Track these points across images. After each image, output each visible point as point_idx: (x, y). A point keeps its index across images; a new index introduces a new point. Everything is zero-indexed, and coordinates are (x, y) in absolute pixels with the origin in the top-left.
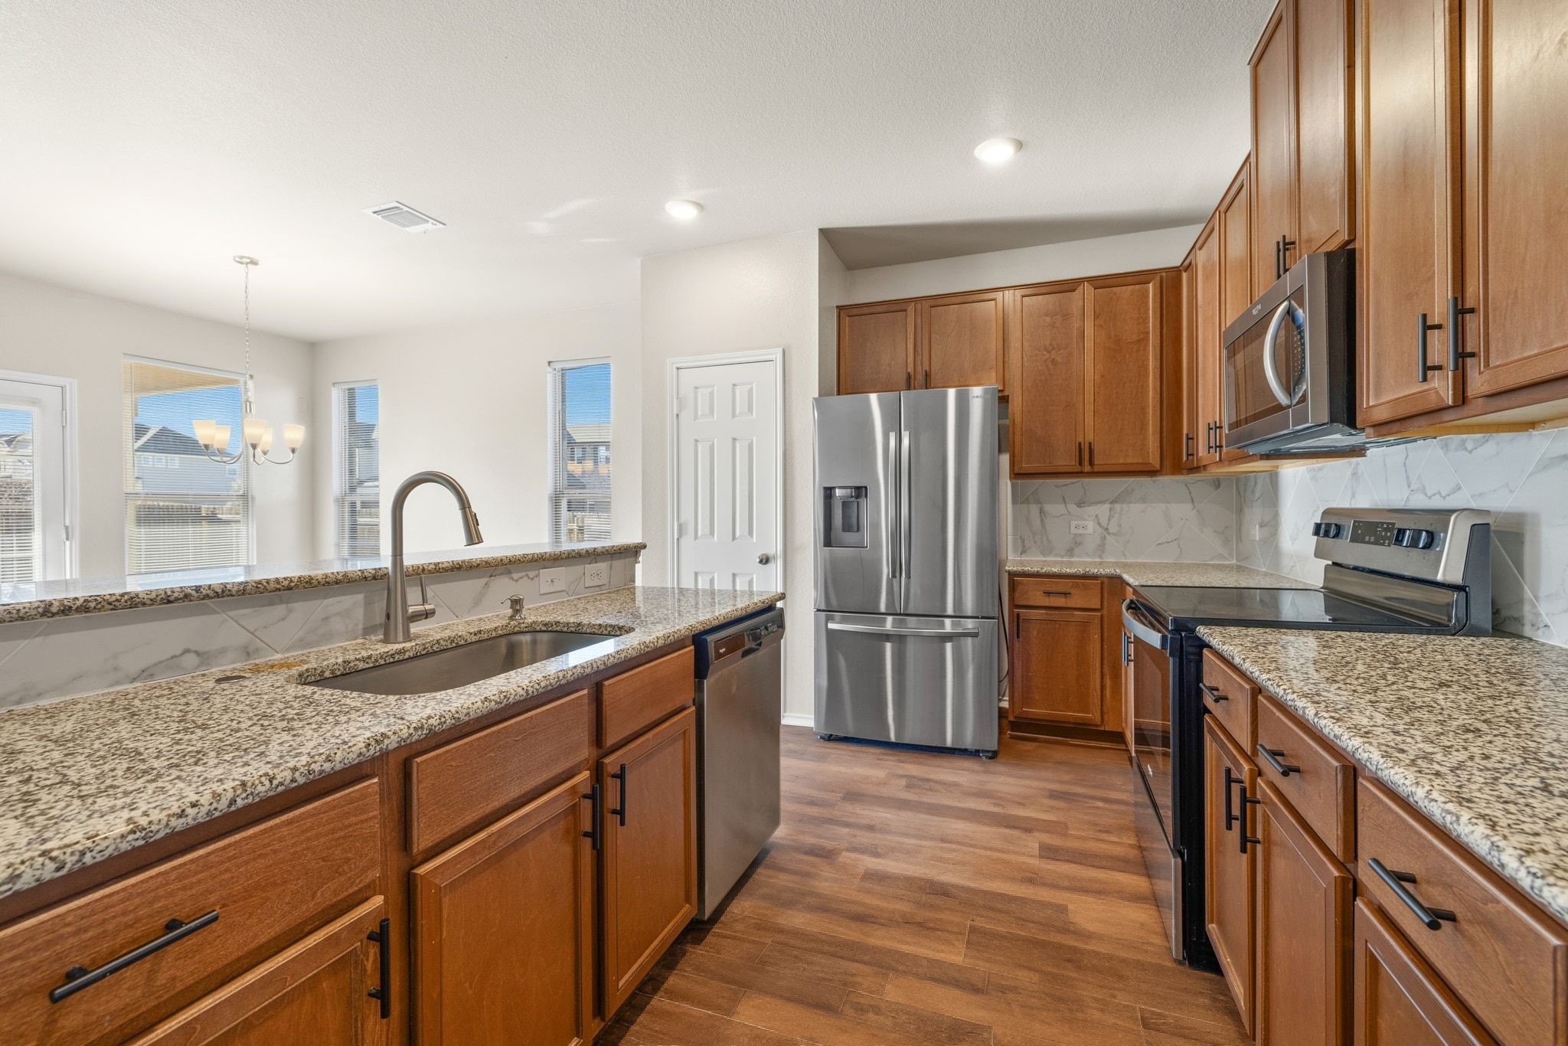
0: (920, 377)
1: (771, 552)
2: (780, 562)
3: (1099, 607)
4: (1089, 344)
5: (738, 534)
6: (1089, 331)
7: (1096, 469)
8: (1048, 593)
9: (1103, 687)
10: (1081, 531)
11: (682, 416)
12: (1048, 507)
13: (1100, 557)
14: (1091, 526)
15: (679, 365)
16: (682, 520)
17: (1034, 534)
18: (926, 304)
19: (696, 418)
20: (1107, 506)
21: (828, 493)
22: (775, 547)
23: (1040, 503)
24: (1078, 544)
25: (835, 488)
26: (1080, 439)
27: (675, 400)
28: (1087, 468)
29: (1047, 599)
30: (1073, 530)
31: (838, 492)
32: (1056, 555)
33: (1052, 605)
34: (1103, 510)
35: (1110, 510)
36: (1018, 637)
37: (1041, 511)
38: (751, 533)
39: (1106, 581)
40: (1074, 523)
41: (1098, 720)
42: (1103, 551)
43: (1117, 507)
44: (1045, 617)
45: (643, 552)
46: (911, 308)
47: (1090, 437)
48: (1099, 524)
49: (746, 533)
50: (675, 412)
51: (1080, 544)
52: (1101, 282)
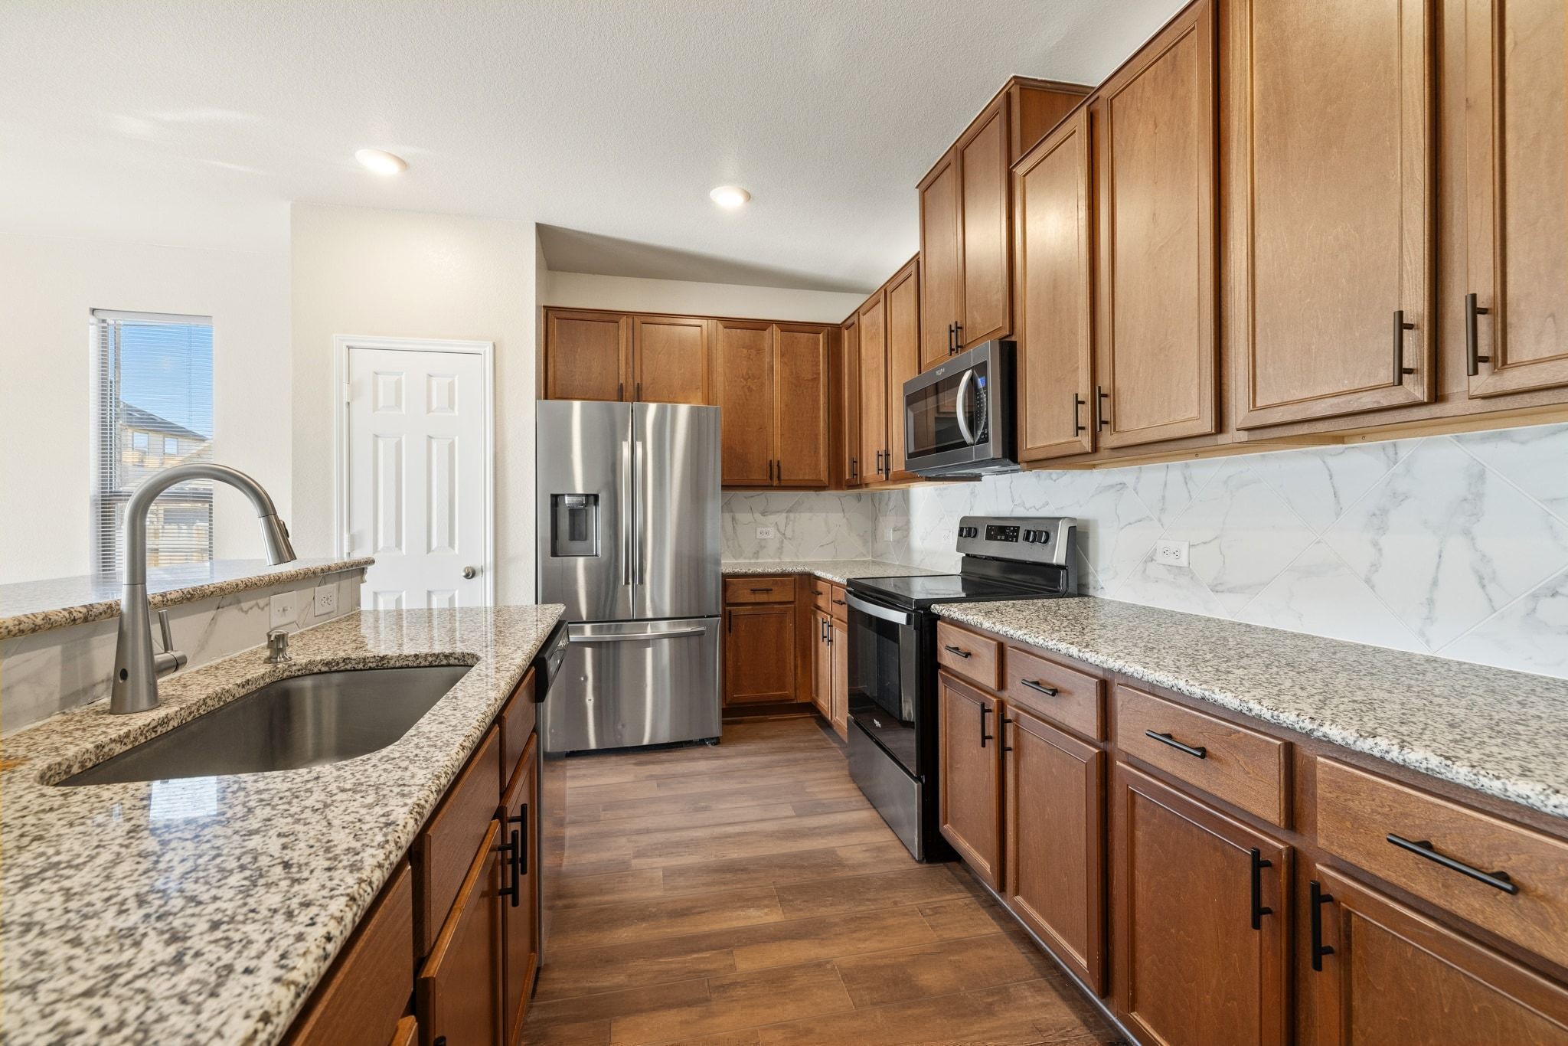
0: (630, 390)
1: (477, 564)
2: (489, 576)
3: (792, 599)
4: (777, 377)
5: (434, 545)
6: (777, 366)
7: (782, 484)
8: (754, 591)
9: (796, 667)
10: (765, 536)
11: (354, 405)
12: (738, 516)
13: (780, 558)
14: (772, 530)
15: (350, 344)
16: (356, 528)
17: (727, 540)
18: (637, 320)
19: (375, 408)
20: (784, 515)
21: (556, 499)
22: (483, 557)
23: (732, 511)
24: (762, 547)
25: (563, 495)
26: (770, 458)
27: (345, 385)
28: (775, 483)
29: (753, 596)
30: (759, 536)
31: (567, 500)
32: (745, 558)
33: (758, 601)
34: (781, 518)
35: (787, 518)
36: (730, 632)
37: (733, 519)
38: (451, 544)
39: (797, 577)
40: (759, 530)
41: (793, 696)
42: (781, 553)
43: (792, 515)
44: (752, 612)
45: (370, 569)
46: (623, 321)
47: (778, 456)
48: (778, 530)
49: (446, 544)
50: (345, 400)
51: (764, 547)
52: (787, 326)
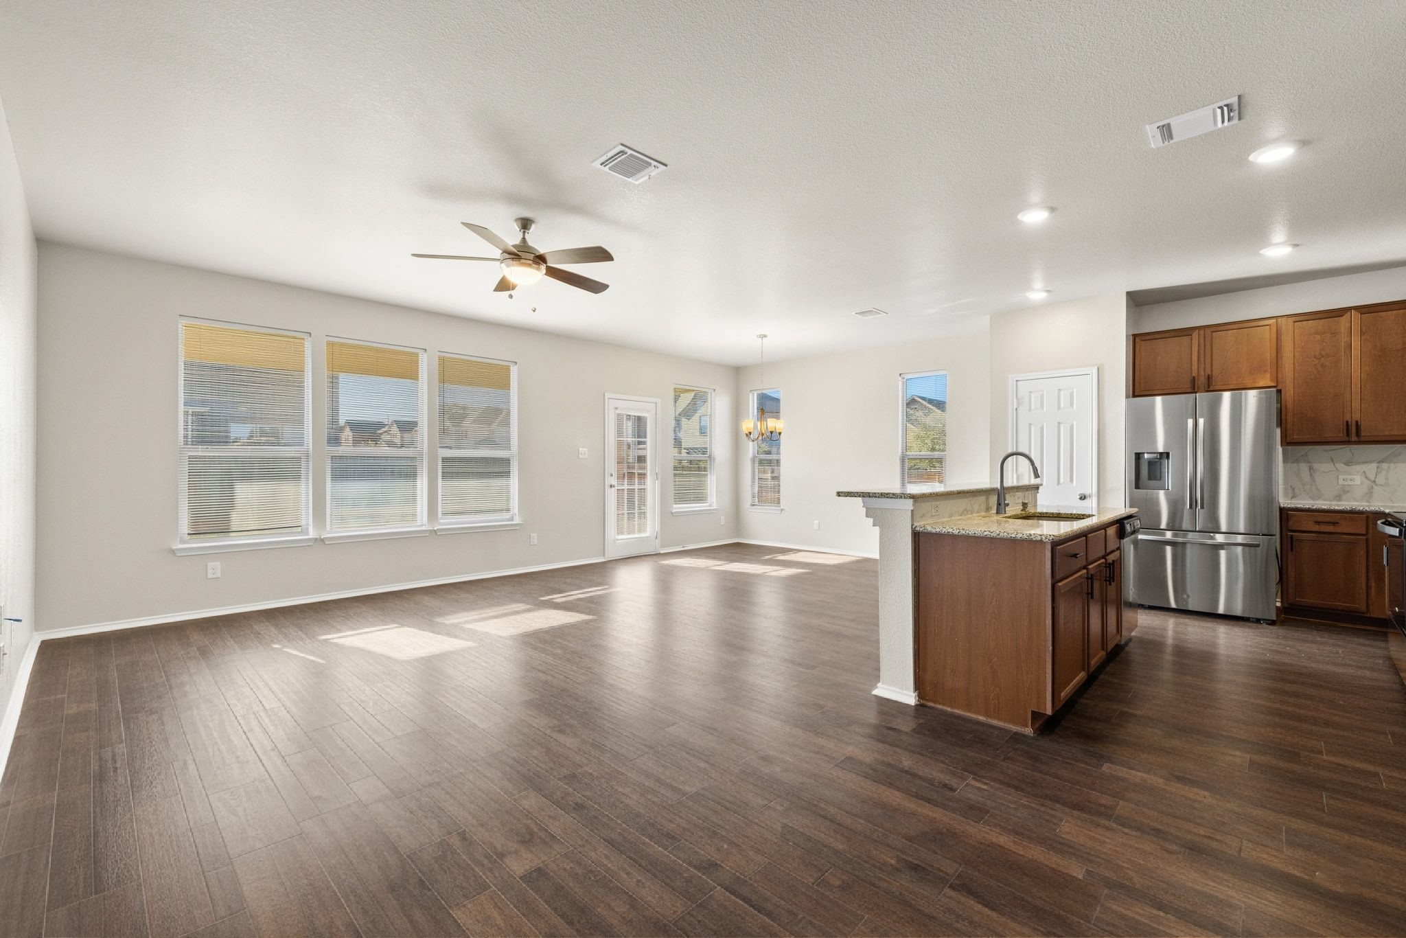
0: (1202, 380)
1: (1087, 492)
2: (1095, 499)
3: (1364, 533)
4: (1356, 352)
5: (1062, 481)
6: (1356, 342)
7: (1362, 439)
8: (1318, 523)
9: (1368, 587)
10: (1349, 483)
11: (1020, 409)
12: (1316, 466)
13: (1368, 501)
14: (1358, 479)
15: (1019, 379)
17: (1304, 485)
18: (1208, 331)
19: (1030, 410)
20: (1374, 465)
21: (1138, 456)
22: (1091, 488)
23: (1309, 462)
24: (1346, 492)
25: (1142, 453)
26: (1348, 418)
27: (1015, 400)
28: (1354, 438)
29: (1317, 526)
30: (1341, 482)
31: (1146, 456)
32: (1325, 500)
33: (1323, 530)
34: (1371, 469)
35: (1378, 468)
36: (1292, 551)
37: (1310, 468)
38: (1071, 480)
39: (1370, 515)
40: (1341, 477)
41: (1364, 609)
42: (1371, 498)
43: (1385, 465)
44: (1316, 539)
45: (1041, 488)
46: (1195, 334)
47: (1357, 416)
48: (1366, 477)
49: (1069, 480)
50: (1015, 407)
51: (1348, 492)
52: (1365, 310)
